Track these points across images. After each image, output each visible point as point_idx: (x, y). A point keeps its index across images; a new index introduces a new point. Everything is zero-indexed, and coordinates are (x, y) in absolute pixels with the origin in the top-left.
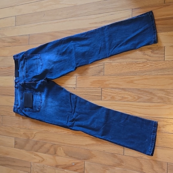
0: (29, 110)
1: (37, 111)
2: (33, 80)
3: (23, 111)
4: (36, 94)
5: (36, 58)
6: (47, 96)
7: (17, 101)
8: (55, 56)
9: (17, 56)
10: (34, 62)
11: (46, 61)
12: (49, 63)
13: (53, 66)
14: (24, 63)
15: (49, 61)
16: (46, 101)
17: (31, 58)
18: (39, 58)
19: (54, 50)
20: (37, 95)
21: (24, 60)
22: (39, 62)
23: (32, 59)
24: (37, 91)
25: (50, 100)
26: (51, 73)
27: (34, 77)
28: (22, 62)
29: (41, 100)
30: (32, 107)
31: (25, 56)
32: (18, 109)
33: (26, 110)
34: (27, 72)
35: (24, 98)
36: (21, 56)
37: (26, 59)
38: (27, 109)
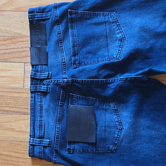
0: (83, 150)
1: (109, 150)
2: (100, 75)
3: (65, 153)
4: (103, 109)
5: (105, 22)
6: (137, 114)
7: (40, 126)
8: (157, 19)
9: (42, 10)
10: (99, 30)
11: (136, 29)
12: (144, 34)
13: (152, 42)
14: (66, 31)
15: (144, 29)
16: (134, 127)
17: (89, 19)
18: (113, 22)
19: (156, 7)
20: (106, 110)
21: (67, 22)
22: (112, 32)
23: (89, 22)
24: (106, 100)
25: (144, 122)
26: (148, 58)
27: (105, 67)
28: (61, 28)
29: (120, 123)
30: (94, 142)
31: (71, 14)
32: (45, 147)
33: (73, 150)
34: (75, 55)
35: (65, 119)
36: (58, 12)
37: (72, 21)
38: (76, 146)
